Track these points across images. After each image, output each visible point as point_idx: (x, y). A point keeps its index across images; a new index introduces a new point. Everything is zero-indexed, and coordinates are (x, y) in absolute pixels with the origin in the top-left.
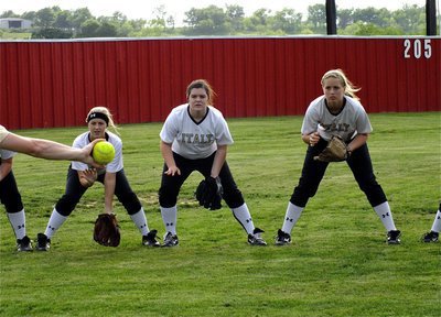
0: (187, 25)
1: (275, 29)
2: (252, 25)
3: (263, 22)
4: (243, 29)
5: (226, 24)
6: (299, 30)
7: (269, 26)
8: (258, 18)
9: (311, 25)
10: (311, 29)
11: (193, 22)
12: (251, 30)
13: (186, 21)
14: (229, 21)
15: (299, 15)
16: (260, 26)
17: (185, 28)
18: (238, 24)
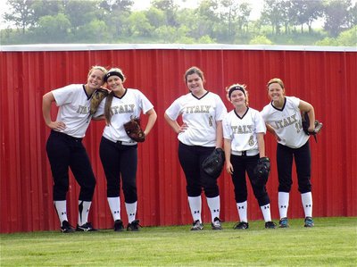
0: (12, 25)
1: (196, 35)
2: (149, 26)
3: (172, 21)
4: (130, 33)
5: (96, 23)
6: (246, 38)
7: (184, 28)
8: (160, 12)
9: (269, 28)
10: (269, 36)
11: (25, 19)
12: (146, 35)
13: (9, 18)
14: (100, 18)
15: (243, 7)
16: (164, 29)
17: (9, 31)
18: (120, 24)
